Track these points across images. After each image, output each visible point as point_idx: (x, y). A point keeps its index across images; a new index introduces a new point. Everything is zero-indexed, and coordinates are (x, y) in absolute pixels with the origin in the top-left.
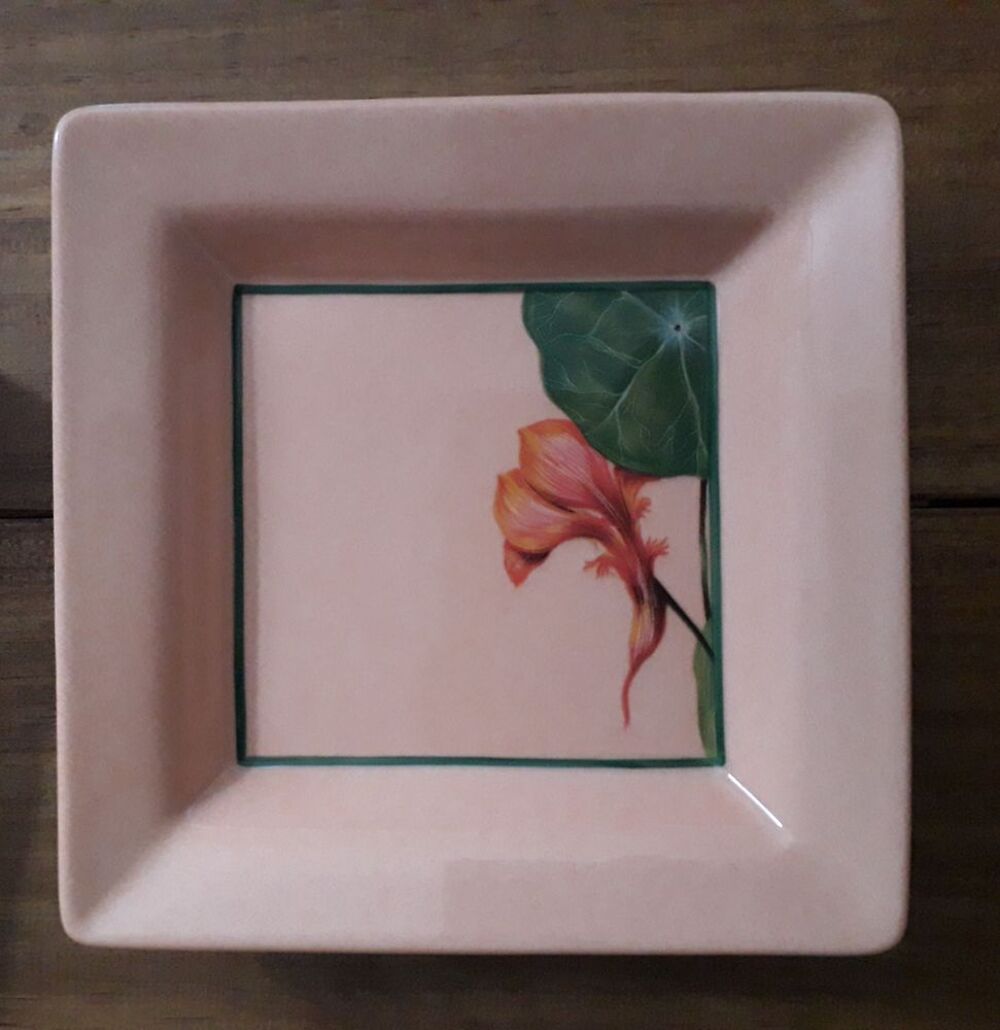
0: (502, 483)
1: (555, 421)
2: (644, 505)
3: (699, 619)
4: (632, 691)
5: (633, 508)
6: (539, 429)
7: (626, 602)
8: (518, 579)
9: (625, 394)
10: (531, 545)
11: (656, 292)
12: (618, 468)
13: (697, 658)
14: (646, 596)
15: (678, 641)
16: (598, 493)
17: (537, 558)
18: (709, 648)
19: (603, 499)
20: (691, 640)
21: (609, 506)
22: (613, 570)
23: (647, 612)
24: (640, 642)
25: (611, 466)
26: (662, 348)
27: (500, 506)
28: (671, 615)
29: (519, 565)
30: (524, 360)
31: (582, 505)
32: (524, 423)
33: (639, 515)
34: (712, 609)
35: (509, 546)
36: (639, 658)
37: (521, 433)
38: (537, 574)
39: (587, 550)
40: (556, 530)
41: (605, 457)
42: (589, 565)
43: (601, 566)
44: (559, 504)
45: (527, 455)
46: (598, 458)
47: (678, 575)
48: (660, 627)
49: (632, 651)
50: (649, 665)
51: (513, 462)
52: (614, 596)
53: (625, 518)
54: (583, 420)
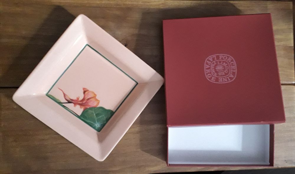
0: (96, 95)
1: (98, 105)
2: (81, 108)
3: (64, 104)
4: (61, 91)
5: (82, 107)
6: (98, 103)
7: (72, 98)
8: (84, 89)
9: (95, 115)
10: (86, 93)
11: (103, 126)
12: (87, 108)
13: (60, 101)
14: (71, 101)
15: (63, 100)
16: (86, 104)
17: (84, 92)
18: (60, 103)
19: (85, 104)
20: (62, 102)
21: (84, 104)
22: (76, 99)
23: (69, 100)
24: (66, 96)
25: (88, 108)
26: (97, 122)
27: (93, 93)
28: (67, 102)
29: (85, 90)
30: (107, 107)
31: (86, 102)
32: (100, 102)
33: (80, 107)
34: (64, 106)
35: (88, 90)
36: (65, 95)
37: (99, 101)
38: (82, 91)
39: (81, 98)
40: (86, 96)
41: (90, 108)
42: (79, 97)
43: (78, 99)
44: (88, 99)
45: (97, 100)
46: (90, 107)
47: (70, 106)
48: (66, 100)
49: (66, 95)
50: (63, 95)
51: (97, 97)
52: (74, 97)
53: (81, 105)
54: (96, 108)
